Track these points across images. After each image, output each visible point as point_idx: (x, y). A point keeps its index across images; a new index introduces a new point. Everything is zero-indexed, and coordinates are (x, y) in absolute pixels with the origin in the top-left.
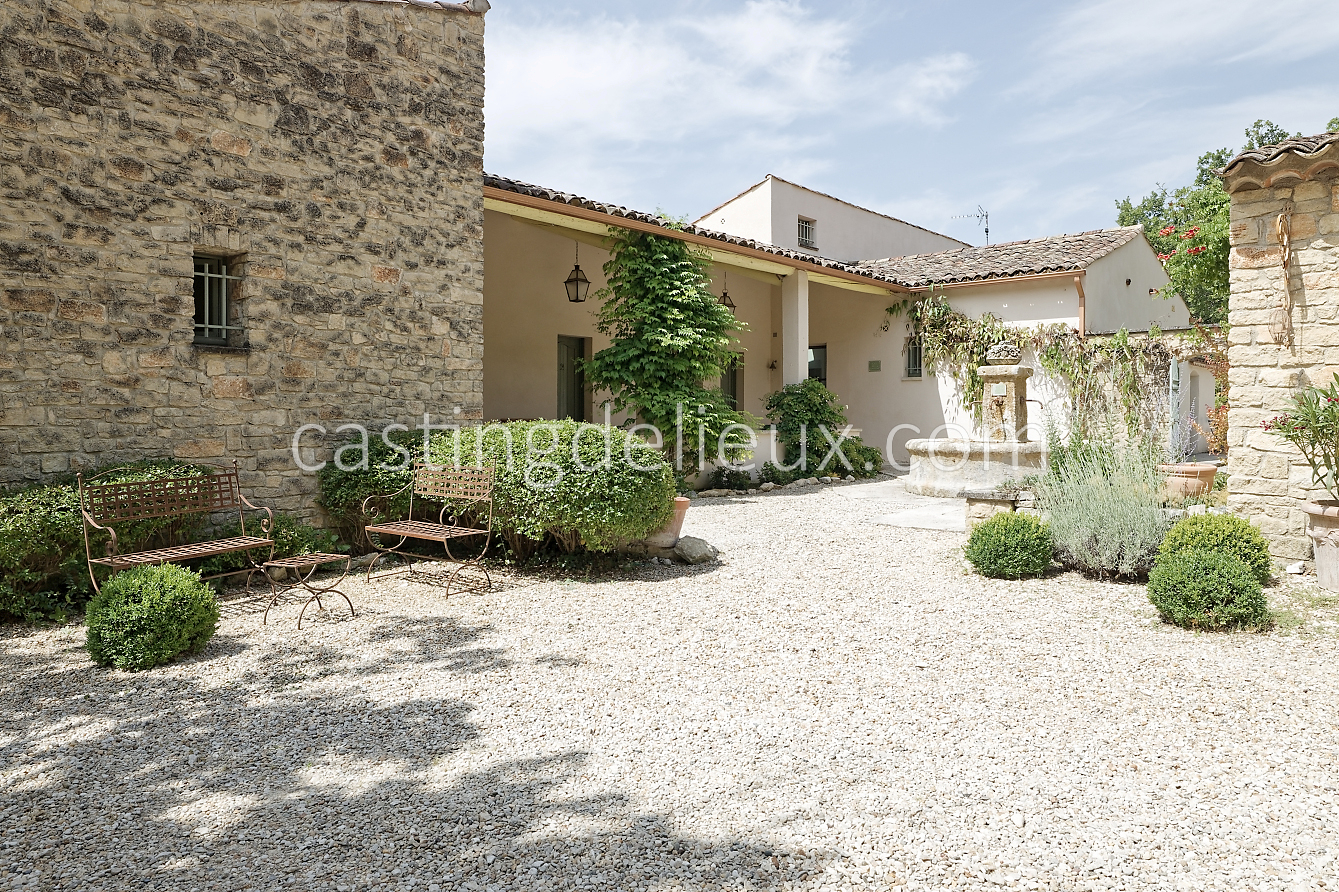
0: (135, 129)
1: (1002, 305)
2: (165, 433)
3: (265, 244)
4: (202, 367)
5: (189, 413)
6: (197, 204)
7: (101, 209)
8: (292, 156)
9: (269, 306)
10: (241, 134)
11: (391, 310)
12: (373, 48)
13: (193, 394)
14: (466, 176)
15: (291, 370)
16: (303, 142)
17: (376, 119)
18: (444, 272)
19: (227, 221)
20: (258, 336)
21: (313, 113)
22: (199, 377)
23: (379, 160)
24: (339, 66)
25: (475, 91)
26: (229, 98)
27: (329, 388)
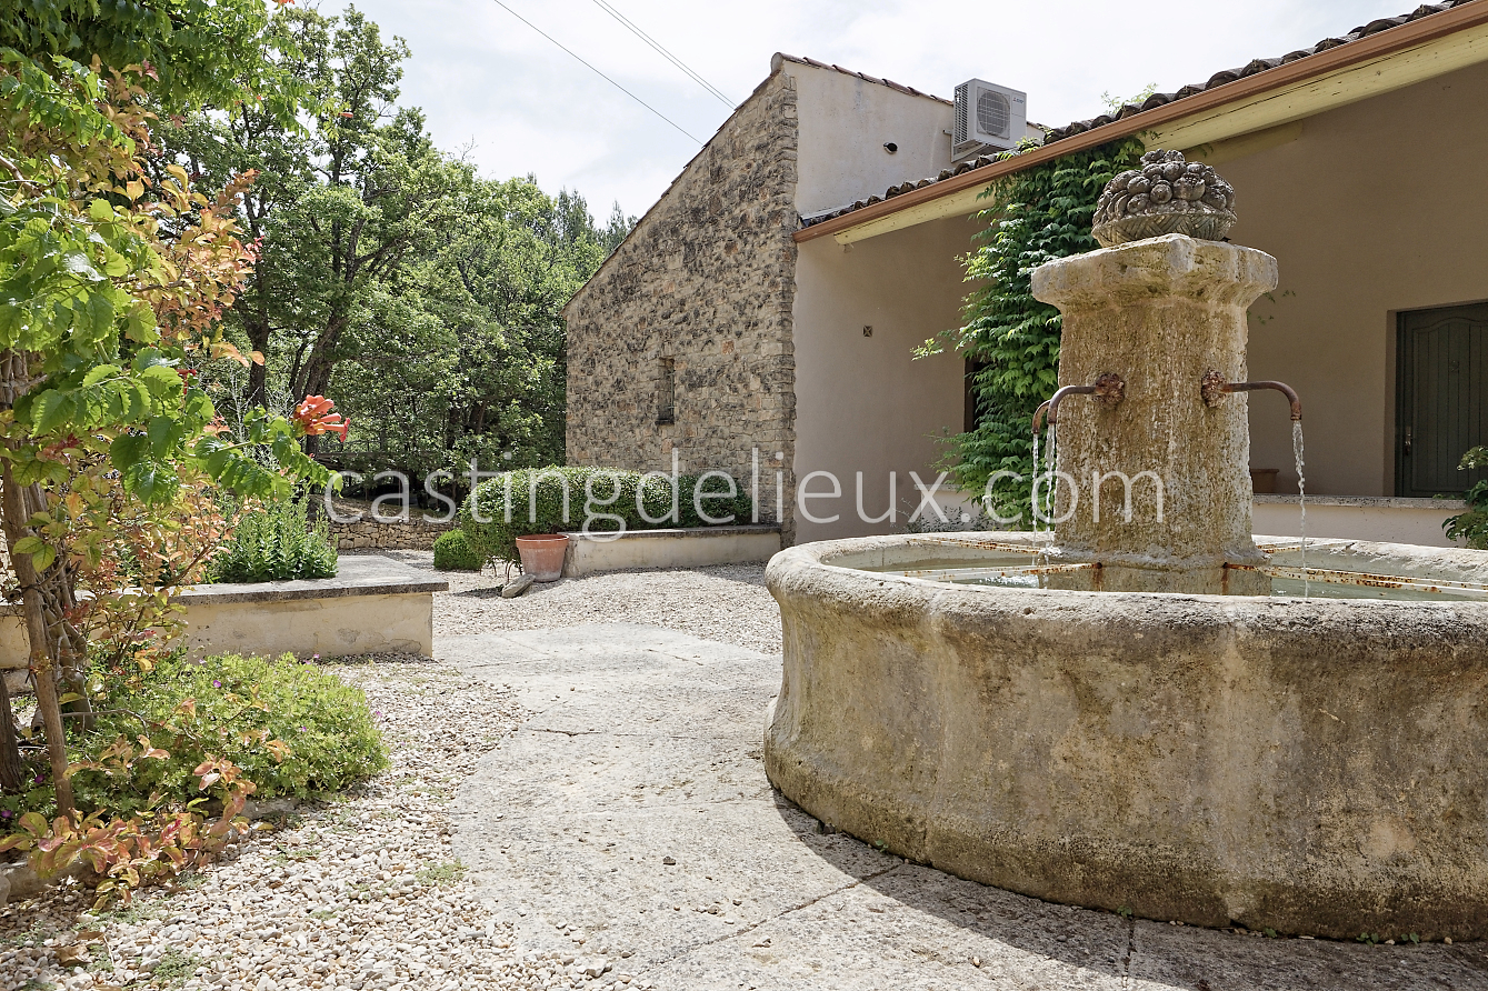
8: (689, 280)
9: (681, 389)
10: (672, 279)
11: (728, 376)
12: (720, 168)
13: (657, 451)
14: (770, 234)
15: (688, 432)
16: (692, 267)
17: (722, 224)
18: (756, 333)
19: (667, 337)
20: (676, 411)
21: (696, 242)
22: (659, 440)
23: (724, 255)
24: (707, 197)
25: (778, 148)
26: (667, 257)
27: (702, 443)
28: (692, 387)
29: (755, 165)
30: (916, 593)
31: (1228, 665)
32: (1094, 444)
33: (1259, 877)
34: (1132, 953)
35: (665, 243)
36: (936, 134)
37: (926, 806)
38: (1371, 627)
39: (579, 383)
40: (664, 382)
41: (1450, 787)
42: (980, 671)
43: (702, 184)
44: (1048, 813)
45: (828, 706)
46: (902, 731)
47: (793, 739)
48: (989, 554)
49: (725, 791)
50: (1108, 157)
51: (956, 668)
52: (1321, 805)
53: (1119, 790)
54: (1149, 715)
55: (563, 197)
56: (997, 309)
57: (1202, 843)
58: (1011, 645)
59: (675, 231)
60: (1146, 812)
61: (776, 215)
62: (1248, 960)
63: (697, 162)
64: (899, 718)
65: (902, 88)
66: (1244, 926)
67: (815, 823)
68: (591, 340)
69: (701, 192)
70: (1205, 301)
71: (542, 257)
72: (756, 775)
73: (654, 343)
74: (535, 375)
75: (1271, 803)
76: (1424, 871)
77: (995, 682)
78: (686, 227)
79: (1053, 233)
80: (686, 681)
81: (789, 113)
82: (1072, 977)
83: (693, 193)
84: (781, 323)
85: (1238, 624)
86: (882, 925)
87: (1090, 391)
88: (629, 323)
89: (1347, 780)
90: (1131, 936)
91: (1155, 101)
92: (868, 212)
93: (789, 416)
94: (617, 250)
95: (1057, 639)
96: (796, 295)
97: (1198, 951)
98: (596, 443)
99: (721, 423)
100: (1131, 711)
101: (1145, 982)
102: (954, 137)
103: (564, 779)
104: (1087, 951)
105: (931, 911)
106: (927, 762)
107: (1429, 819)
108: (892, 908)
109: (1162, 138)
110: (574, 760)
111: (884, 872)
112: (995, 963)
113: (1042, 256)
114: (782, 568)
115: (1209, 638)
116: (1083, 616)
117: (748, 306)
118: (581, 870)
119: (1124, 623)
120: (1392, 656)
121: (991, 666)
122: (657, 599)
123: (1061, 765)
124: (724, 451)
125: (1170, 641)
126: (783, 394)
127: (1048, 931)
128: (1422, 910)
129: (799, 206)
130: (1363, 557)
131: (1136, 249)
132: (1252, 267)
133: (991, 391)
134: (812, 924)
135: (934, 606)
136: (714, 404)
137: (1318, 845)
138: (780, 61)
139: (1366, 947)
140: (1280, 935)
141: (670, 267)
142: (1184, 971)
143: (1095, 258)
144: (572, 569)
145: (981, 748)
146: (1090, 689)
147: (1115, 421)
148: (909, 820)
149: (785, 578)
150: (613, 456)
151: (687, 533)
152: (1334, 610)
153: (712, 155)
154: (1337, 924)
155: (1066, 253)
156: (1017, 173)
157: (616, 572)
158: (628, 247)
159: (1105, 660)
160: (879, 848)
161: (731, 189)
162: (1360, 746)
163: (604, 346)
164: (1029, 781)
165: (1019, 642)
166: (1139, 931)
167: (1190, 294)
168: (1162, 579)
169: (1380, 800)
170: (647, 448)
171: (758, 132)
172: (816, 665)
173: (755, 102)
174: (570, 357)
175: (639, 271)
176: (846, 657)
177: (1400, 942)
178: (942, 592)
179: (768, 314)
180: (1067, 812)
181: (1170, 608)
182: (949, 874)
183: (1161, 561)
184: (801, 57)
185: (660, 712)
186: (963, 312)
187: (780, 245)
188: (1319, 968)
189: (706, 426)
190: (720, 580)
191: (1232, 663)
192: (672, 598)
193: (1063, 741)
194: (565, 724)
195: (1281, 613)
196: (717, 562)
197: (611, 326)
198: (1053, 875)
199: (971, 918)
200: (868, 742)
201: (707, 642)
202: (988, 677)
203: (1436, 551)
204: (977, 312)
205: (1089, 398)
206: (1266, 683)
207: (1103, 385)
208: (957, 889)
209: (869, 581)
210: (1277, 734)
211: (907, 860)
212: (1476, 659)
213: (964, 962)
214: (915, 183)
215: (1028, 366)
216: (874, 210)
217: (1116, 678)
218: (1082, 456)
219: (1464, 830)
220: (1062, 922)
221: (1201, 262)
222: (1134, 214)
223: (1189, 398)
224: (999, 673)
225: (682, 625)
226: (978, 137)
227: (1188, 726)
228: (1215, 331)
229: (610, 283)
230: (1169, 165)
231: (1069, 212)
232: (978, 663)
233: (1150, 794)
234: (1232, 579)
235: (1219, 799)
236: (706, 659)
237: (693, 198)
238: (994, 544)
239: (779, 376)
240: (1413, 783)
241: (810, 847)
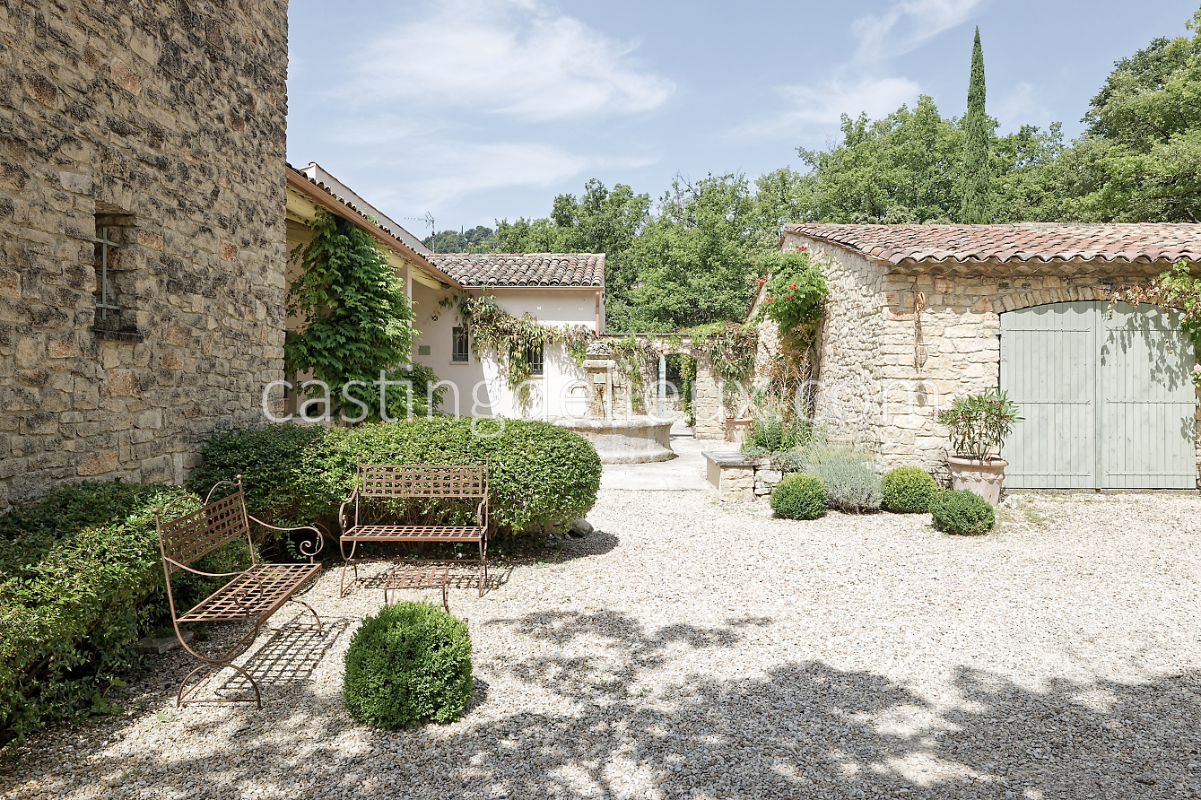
0: (50, 39)
1: (538, 307)
2: (70, 445)
3: (149, 206)
4: (100, 358)
5: (90, 418)
6: (100, 148)
7: (18, 140)
9: (150, 283)
13: (93, 392)
15: (166, 360)
16: (178, 89)
20: (142, 321)
22: (98, 370)
26: (128, 22)
27: (193, 381)
189: (199, 355)
239: (284, 312)
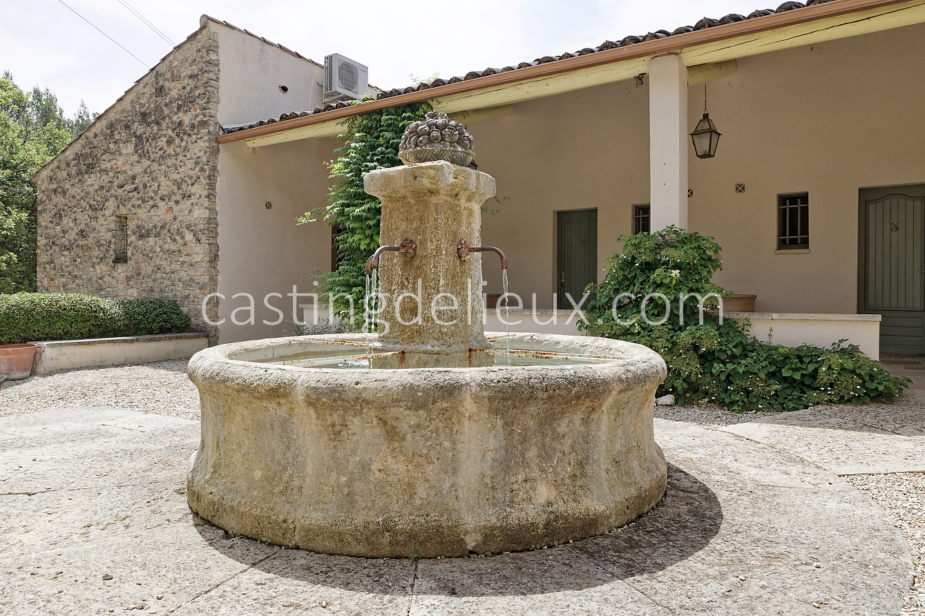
4: (116, 270)
8: (138, 162)
9: (133, 238)
10: (125, 159)
11: (169, 231)
12: (162, 87)
13: (114, 281)
14: (199, 136)
15: (138, 269)
16: (142, 154)
17: (164, 125)
18: (190, 202)
19: (122, 201)
20: (129, 254)
21: (144, 136)
22: (115, 274)
23: (165, 147)
24: (152, 106)
25: (205, 79)
26: (121, 145)
27: (149, 277)
28: (141, 237)
29: (188, 88)
30: (288, 376)
31: (467, 407)
32: (400, 280)
33: (483, 523)
34: (416, 580)
35: (120, 134)
36: (313, 84)
37: (295, 511)
38: (536, 381)
39: (49, 231)
40: (119, 233)
41: (572, 461)
42: (329, 422)
43: (148, 96)
44: (369, 505)
45: (231, 453)
46: (280, 465)
47: (207, 478)
48: (341, 348)
49: (158, 519)
50: (413, 111)
51: (314, 421)
52: (513, 479)
53: (410, 485)
54: (427, 440)
55: (37, 92)
56: (349, 197)
57: (454, 510)
58: (348, 404)
59: (127, 127)
60: (425, 496)
61: (204, 124)
62: (477, 571)
63: (145, 80)
64: (279, 456)
65: (291, 52)
66: (476, 553)
67: (221, 532)
68: (59, 199)
69: (148, 100)
70: (459, 200)
71: (16, 135)
72: (181, 505)
73: (111, 205)
74: (10, 223)
75: (489, 482)
76: (560, 507)
77: (338, 428)
78: (136, 125)
79: (382, 153)
80: (131, 445)
81: (213, 56)
82: (381, 602)
83: (142, 101)
84: (208, 196)
85: (472, 384)
86: (264, 593)
87: (397, 249)
88: (91, 189)
89: (525, 464)
90: (416, 570)
91: (438, 83)
92: (268, 128)
93: (214, 259)
94: (80, 136)
95: (374, 399)
96: (219, 179)
97: (451, 572)
98: (63, 276)
99: (164, 263)
100: (416, 438)
101: (421, 596)
102: (324, 88)
103: (21, 529)
104: (390, 584)
105: (297, 578)
106: (296, 482)
107: (563, 479)
108: (271, 580)
109: (442, 104)
110: (31, 514)
111: (267, 557)
112: (336, 603)
113: (376, 166)
114: (199, 363)
115: (457, 392)
116: (389, 384)
117: (184, 183)
118: (31, 597)
119: (412, 387)
120: (545, 396)
121: (336, 418)
122: (111, 388)
123: (378, 474)
124: (166, 282)
125: (436, 396)
126: (209, 244)
127: (369, 576)
128: (559, 528)
129: (220, 119)
130: (539, 342)
131: (421, 167)
132: (483, 183)
133: (346, 247)
134: (215, 601)
135: (299, 383)
136: (158, 250)
137: (512, 501)
138: (206, 21)
139: (534, 553)
140: (493, 554)
141: (124, 152)
142: (443, 585)
143: (400, 171)
144: (40, 369)
145: (330, 470)
146: (393, 427)
147: (411, 267)
148: (285, 521)
149: (201, 370)
150: (78, 285)
151: (137, 339)
152: (519, 373)
153: (156, 76)
154: (520, 543)
155: (389, 165)
156: (361, 114)
157: (78, 369)
158: (90, 134)
159: (401, 410)
160: (264, 542)
161: (171, 102)
162: (531, 445)
163: (70, 205)
164: (359, 486)
165: (352, 402)
166: (420, 566)
167: (451, 196)
168: (437, 359)
169: (540, 473)
170: (105, 279)
171: (191, 66)
172: (223, 426)
173: (188, 46)
174: (41, 211)
175: (98, 152)
176: (243, 419)
177: (550, 547)
178: (305, 374)
179: (199, 190)
180: (380, 502)
181: (437, 377)
182: (310, 551)
183: (436, 349)
184: (222, 21)
185: (108, 470)
186: (329, 197)
187: (207, 144)
188: (511, 569)
189: (152, 264)
190: (162, 371)
191: (469, 406)
192: (123, 386)
193: (378, 460)
194: (26, 485)
195: (493, 376)
196: (160, 359)
197: (76, 191)
198: (373, 542)
199: (322, 577)
200: (258, 474)
201: (149, 415)
202: (333, 425)
203: (571, 338)
204: (337, 197)
205: (397, 253)
206: (486, 415)
207: (404, 246)
208: (314, 561)
209: (258, 369)
210: (492, 443)
211: (283, 548)
212: (583, 394)
213: (316, 606)
214: (299, 113)
215: (368, 232)
216: (272, 128)
217: (407, 419)
218: (393, 288)
219: (578, 483)
220: (377, 569)
221: (456, 178)
222: (421, 147)
223: (450, 255)
224: (341, 423)
225: (131, 405)
226: (339, 90)
227: (447, 444)
228: (464, 217)
229: (74, 159)
230: (440, 121)
231: (391, 141)
232: (328, 417)
233: (427, 485)
234: (473, 357)
235: (463, 483)
236: (147, 428)
237: (142, 105)
238: (343, 341)
239: (207, 232)
240: (555, 461)
241: (217, 549)
